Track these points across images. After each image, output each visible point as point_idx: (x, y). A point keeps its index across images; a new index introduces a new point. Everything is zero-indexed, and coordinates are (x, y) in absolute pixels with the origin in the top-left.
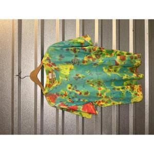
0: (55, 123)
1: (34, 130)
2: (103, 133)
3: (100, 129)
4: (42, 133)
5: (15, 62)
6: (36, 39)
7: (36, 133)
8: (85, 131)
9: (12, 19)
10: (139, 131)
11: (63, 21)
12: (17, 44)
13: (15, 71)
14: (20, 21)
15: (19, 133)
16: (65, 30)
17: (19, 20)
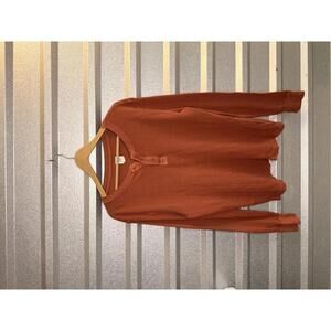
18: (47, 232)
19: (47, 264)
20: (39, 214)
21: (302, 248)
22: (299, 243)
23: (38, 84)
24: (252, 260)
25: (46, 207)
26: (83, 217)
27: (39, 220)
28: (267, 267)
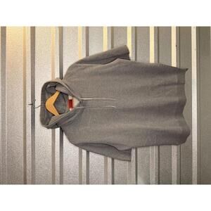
0: (78, 164)
4: (61, 183)
13: (27, 99)
16: (90, 47)
17: (31, 27)
18: (27, 151)
19: (28, 171)
20: (22, 140)
21: (193, 161)
22: (191, 158)
24: (161, 169)
28: (171, 174)
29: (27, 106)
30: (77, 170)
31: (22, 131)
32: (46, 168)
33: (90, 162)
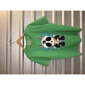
0: (30, 68)
1: (19, 72)
2: (57, 73)
3: (55, 71)
5: (8, 34)
6: (20, 22)
7: (20, 74)
8: (47, 72)
9: (7, 10)
10: (77, 72)
11: (35, 12)
12: (10, 24)
13: (8, 39)
14: (11, 12)
15: (11, 74)
18: (8, 62)
20: (6, 57)
21: (81, 67)
22: (80, 65)
23: (6, 20)
24: (66, 70)
25: (8, 55)
26: (19, 58)
27: (6, 59)
29: (8, 42)
30: (30, 71)
31: (6, 53)
32: (17, 70)
33: (36, 67)
